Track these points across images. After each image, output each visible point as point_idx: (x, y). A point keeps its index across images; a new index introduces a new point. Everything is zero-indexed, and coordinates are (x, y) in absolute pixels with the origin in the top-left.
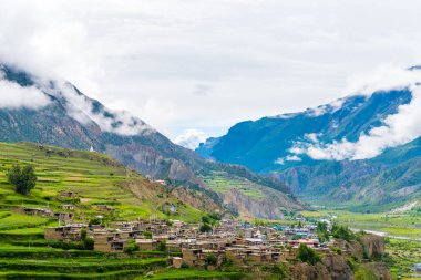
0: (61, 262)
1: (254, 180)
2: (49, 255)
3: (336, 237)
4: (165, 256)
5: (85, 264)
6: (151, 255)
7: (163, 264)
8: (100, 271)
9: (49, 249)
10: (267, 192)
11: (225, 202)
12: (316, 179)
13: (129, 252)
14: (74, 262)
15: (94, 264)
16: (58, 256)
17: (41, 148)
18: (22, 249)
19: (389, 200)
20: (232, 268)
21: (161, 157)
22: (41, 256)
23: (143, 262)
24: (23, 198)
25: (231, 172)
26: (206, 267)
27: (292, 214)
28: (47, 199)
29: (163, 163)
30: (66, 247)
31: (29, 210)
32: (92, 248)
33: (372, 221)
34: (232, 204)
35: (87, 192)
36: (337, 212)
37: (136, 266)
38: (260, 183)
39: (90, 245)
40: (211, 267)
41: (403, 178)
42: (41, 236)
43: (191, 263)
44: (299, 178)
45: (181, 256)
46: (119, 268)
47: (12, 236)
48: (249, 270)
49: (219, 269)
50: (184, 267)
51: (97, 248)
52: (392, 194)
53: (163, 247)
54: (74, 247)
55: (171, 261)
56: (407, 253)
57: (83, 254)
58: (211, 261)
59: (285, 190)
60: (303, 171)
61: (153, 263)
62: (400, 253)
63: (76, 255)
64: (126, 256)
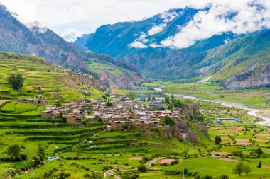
0: (52, 130)
1: (115, 63)
2: (46, 127)
3: (175, 106)
4: (102, 125)
5: (65, 131)
6: (95, 125)
7: (102, 129)
8: (73, 134)
9: (45, 123)
10: (124, 72)
11: (101, 79)
12: (151, 62)
13: (84, 123)
14: (59, 130)
15: (69, 130)
16: (51, 126)
17: (4, 54)
18: (32, 123)
19: (194, 75)
20: (135, 130)
21: (61, 52)
22: (42, 127)
23: (92, 128)
24: (19, 93)
25: (101, 59)
26: (123, 130)
27: (139, 85)
28: (29, 92)
29: (63, 55)
30: (53, 122)
31: (25, 100)
32: (66, 122)
33: (186, 89)
34: (105, 80)
35: (42, 84)
36: (165, 83)
37: (90, 131)
38: (119, 66)
39: (64, 120)
40: (125, 130)
41: (202, 62)
42: (40, 116)
43: (115, 129)
44: (140, 61)
45: (110, 124)
46: (81, 132)
47: (26, 116)
48: (144, 131)
49: (129, 131)
50: (112, 130)
51: (68, 122)
52: (196, 71)
53: (100, 120)
54: (57, 122)
55: (105, 128)
56: (210, 111)
57: (62, 125)
58: (125, 127)
59: (133, 69)
60: (142, 56)
61: (97, 129)
62: (206, 111)
63: (59, 126)
64: (83, 125)
